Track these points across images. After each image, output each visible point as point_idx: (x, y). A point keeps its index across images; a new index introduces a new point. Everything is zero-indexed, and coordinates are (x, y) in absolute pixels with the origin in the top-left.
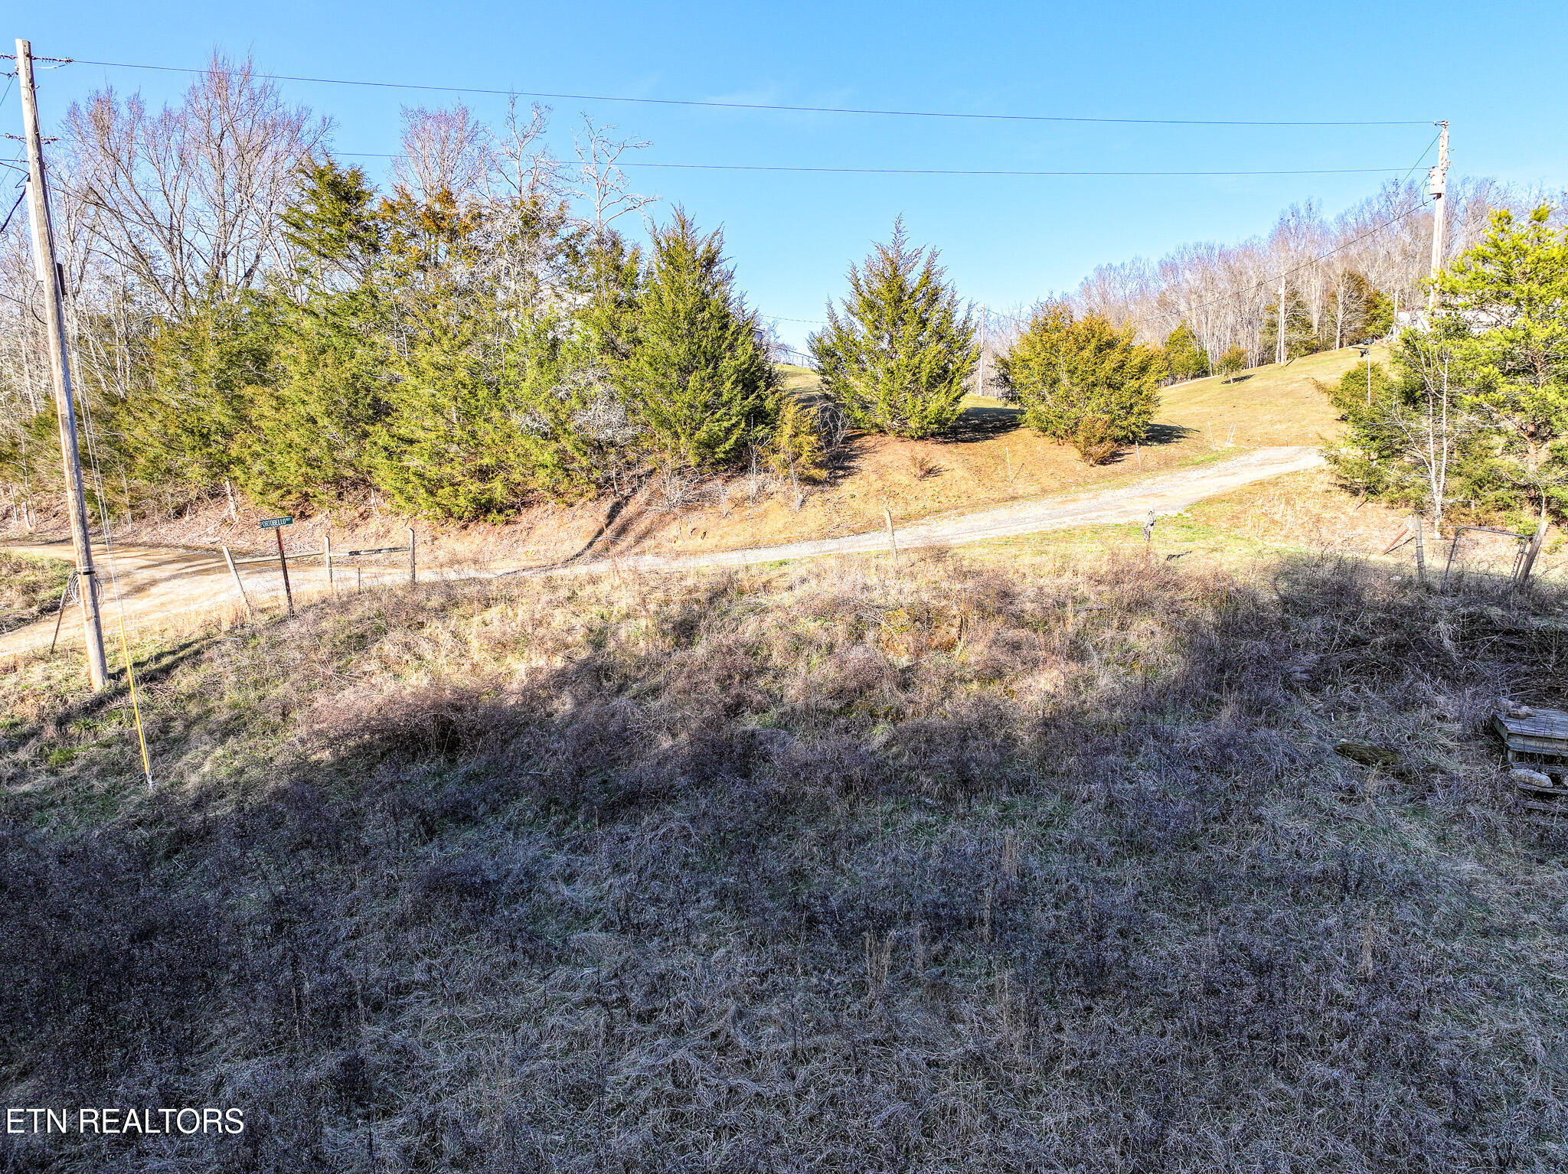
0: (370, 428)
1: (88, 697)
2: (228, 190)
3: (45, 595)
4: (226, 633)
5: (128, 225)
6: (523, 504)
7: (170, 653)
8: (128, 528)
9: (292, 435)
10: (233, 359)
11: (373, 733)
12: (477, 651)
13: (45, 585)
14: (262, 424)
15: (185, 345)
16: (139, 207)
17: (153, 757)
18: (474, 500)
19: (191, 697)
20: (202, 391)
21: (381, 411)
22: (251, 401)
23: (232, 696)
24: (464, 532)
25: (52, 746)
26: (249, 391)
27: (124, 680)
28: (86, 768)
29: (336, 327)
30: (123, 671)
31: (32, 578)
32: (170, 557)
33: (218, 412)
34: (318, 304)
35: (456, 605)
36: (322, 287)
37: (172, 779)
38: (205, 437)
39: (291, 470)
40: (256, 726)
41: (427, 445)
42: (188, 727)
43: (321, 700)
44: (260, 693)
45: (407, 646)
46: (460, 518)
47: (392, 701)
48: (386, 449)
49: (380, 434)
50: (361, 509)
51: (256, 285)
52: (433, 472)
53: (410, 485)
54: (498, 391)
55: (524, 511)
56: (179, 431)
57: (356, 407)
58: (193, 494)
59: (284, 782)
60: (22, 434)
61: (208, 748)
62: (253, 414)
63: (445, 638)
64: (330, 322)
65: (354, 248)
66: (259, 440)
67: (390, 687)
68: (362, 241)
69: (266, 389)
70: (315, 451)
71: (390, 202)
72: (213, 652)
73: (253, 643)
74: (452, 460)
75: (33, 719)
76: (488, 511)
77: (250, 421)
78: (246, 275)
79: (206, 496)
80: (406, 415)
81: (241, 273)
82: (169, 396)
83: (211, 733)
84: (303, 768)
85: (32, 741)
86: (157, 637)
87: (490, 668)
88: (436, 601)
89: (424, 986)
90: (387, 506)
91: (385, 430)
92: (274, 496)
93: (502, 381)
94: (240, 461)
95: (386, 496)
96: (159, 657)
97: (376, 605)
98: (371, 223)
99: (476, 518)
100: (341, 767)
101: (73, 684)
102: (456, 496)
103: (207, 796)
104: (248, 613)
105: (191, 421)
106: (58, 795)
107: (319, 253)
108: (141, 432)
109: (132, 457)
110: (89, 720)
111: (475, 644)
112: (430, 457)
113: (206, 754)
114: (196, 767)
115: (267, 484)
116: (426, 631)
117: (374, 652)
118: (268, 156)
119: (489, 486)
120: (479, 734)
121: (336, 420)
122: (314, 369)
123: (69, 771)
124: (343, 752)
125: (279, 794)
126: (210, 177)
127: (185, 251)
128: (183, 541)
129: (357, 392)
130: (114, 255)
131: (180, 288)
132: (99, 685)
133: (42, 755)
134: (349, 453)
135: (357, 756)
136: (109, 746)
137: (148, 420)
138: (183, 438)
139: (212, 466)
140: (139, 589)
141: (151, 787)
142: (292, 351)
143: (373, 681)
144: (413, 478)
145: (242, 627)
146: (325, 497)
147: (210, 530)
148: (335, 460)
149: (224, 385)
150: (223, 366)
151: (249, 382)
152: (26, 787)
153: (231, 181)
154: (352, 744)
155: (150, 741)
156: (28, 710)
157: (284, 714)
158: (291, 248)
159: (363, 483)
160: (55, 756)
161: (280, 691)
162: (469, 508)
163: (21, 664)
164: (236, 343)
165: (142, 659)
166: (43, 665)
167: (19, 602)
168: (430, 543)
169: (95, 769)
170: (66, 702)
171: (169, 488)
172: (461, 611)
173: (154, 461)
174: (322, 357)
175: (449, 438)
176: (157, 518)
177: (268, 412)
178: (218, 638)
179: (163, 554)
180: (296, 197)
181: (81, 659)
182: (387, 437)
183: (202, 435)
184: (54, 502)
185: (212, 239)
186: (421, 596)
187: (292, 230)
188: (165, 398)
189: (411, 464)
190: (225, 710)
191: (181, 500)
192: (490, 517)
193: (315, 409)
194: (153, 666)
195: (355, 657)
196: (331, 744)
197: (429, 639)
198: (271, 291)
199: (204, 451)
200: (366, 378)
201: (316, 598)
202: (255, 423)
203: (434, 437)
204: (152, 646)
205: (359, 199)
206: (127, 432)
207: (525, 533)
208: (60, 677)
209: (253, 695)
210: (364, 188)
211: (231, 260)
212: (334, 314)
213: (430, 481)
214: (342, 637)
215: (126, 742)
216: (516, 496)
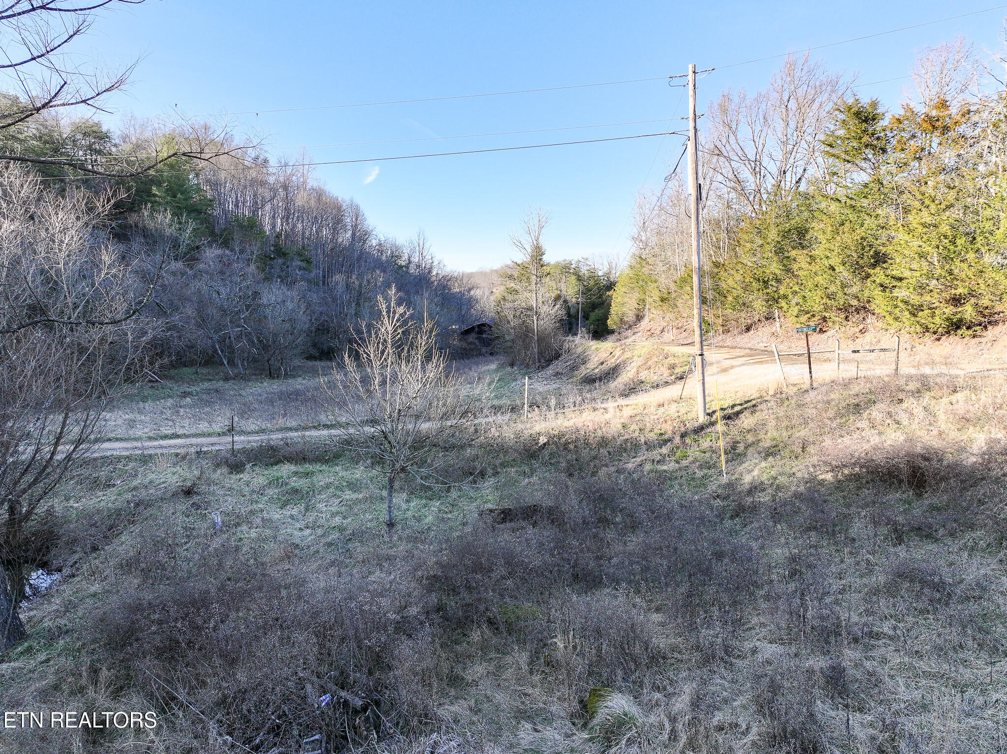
0: (871, 271)
1: (696, 425)
2: (790, 131)
3: (679, 370)
4: (771, 396)
5: (733, 163)
6: (990, 323)
7: (739, 405)
8: (720, 338)
9: (819, 279)
10: (786, 234)
11: (861, 467)
12: (943, 422)
13: (679, 365)
14: (800, 273)
15: (758, 228)
16: (740, 153)
17: (727, 462)
18: (948, 319)
19: (749, 431)
20: (765, 256)
21: (880, 259)
22: (794, 260)
23: (772, 433)
24: (937, 342)
25: (678, 448)
26: (793, 253)
27: (714, 417)
28: (693, 462)
29: (852, 207)
30: (714, 412)
31: (673, 362)
32: (742, 354)
33: (775, 268)
34: (841, 193)
35: (929, 390)
36: (844, 182)
37: (736, 476)
38: (766, 282)
39: (816, 302)
40: (786, 453)
41: (913, 281)
42: (746, 448)
43: (828, 442)
44: (790, 433)
45: (890, 414)
46: (935, 333)
47: (875, 448)
48: (882, 286)
49: (878, 274)
50: (861, 327)
51: (803, 187)
52: (915, 299)
53: (898, 309)
54: (974, 239)
55: (990, 328)
56: (752, 280)
57: (862, 258)
58: (756, 319)
59: (802, 489)
60: (673, 287)
61: (757, 461)
62: (795, 267)
63: (918, 411)
64: (848, 205)
65: (869, 153)
66: (797, 283)
67: (875, 440)
68: (874, 147)
69: (804, 251)
70: (833, 288)
71: (897, 117)
72: (763, 406)
73: (786, 403)
74: (931, 291)
75: (670, 432)
76: (958, 328)
77: (793, 272)
78: (797, 182)
79: (764, 319)
80: (898, 261)
81: (794, 182)
82: (748, 260)
83: (759, 453)
84: (813, 483)
85: (669, 444)
86: (733, 395)
87: (954, 435)
88: (912, 386)
89: (891, 638)
90: (880, 324)
91: (882, 272)
92: (804, 318)
93: (978, 231)
94: (785, 297)
95: (880, 317)
96: (733, 406)
97: (868, 385)
98: (882, 134)
99: (948, 333)
100: (839, 486)
101: (690, 416)
102: (933, 317)
103: (755, 488)
104: (785, 385)
105: (759, 273)
106: (679, 474)
107: (845, 160)
108: (731, 281)
109: (725, 297)
110: (696, 437)
111: (942, 417)
112: (914, 289)
113: (756, 464)
114: (750, 472)
115: (800, 311)
116: (905, 405)
117: (865, 415)
118: (816, 106)
119: (960, 309)
120: (943, 479)
121: (848, 268)
122: (836, 236)
123: (684, 463)
124: (840, 477)
125: (797, 495)
126: (780, 126)
127: (762, 174)
128: (749, 345)
129: (863, 249)
130: (724, 183)
131: (758, 195)
132: (702, 419)
133: (673, 452)
134: (855, 289)
135: (850, 480)
136: (705, 452)
137: (735, 274)
138: (754, 284)
139: (768, 301)
140: (725, 370)
141: (725, 479)
142: (822, 226)
143: (863, 434)
144: (900, 304)
145: (781, 393)
146: (837, 318)
147: (765, 339)
148: (845, 294)
149: (779, 251)
150: (779, 239)
151: (794, 248)
152: (665, 468)
153: (792, 125)
154: (846, 472)
155: (726, 453)
156: (668, 428)
157: (803, 448)
158: (826, 160)
159: (864, 309)
160: (679, 454)
161: (802, 433)
162: (943, 326)
163: (666, 403)
164: (787, 225)
165: (724, 407)
166: (676, 404)
167: (666, 373)
168: (909, 350)
169: (697, 464)
170: (685, 426)
171: (743, 315)
172: (932, 394)
173: (736, 298)
174: (841, 228)
175: (930, 276)
176: (736, 332)
177: (804, 265)
178: (766, 399)
179: (738, 352)
180: (832, 128)
181: (694, 403)
182: (883, 276)
183: (764, 282)
184: (685, 324)
185: (778, 163)
186: (902, 382)
187: (828, 149)
188: (745, 261)
189: (899, 295)
190: (768, 441)
191: (749, 321)
192: (959, 332)
193: (835, 261)
194: (730, 411)
195: (852, 418)
196: (832, 471)
197: (905, 411)
198: (812, 190)
199: (765, 291)
200: (870, 239)
201: (828, 380)
202: (796, 273)
203: (919, 275)
204: (730, 400)
205: (874, 119)
206: (723, 282)
207: (990, 344)
208: (684, 412)
209: (785, 434)
210: (879, 111)
211: (788, 174)
212: (851, 199)
213: (913, 306)
214: (844, 404)
215: (713, 452)
216: (984, 316)
